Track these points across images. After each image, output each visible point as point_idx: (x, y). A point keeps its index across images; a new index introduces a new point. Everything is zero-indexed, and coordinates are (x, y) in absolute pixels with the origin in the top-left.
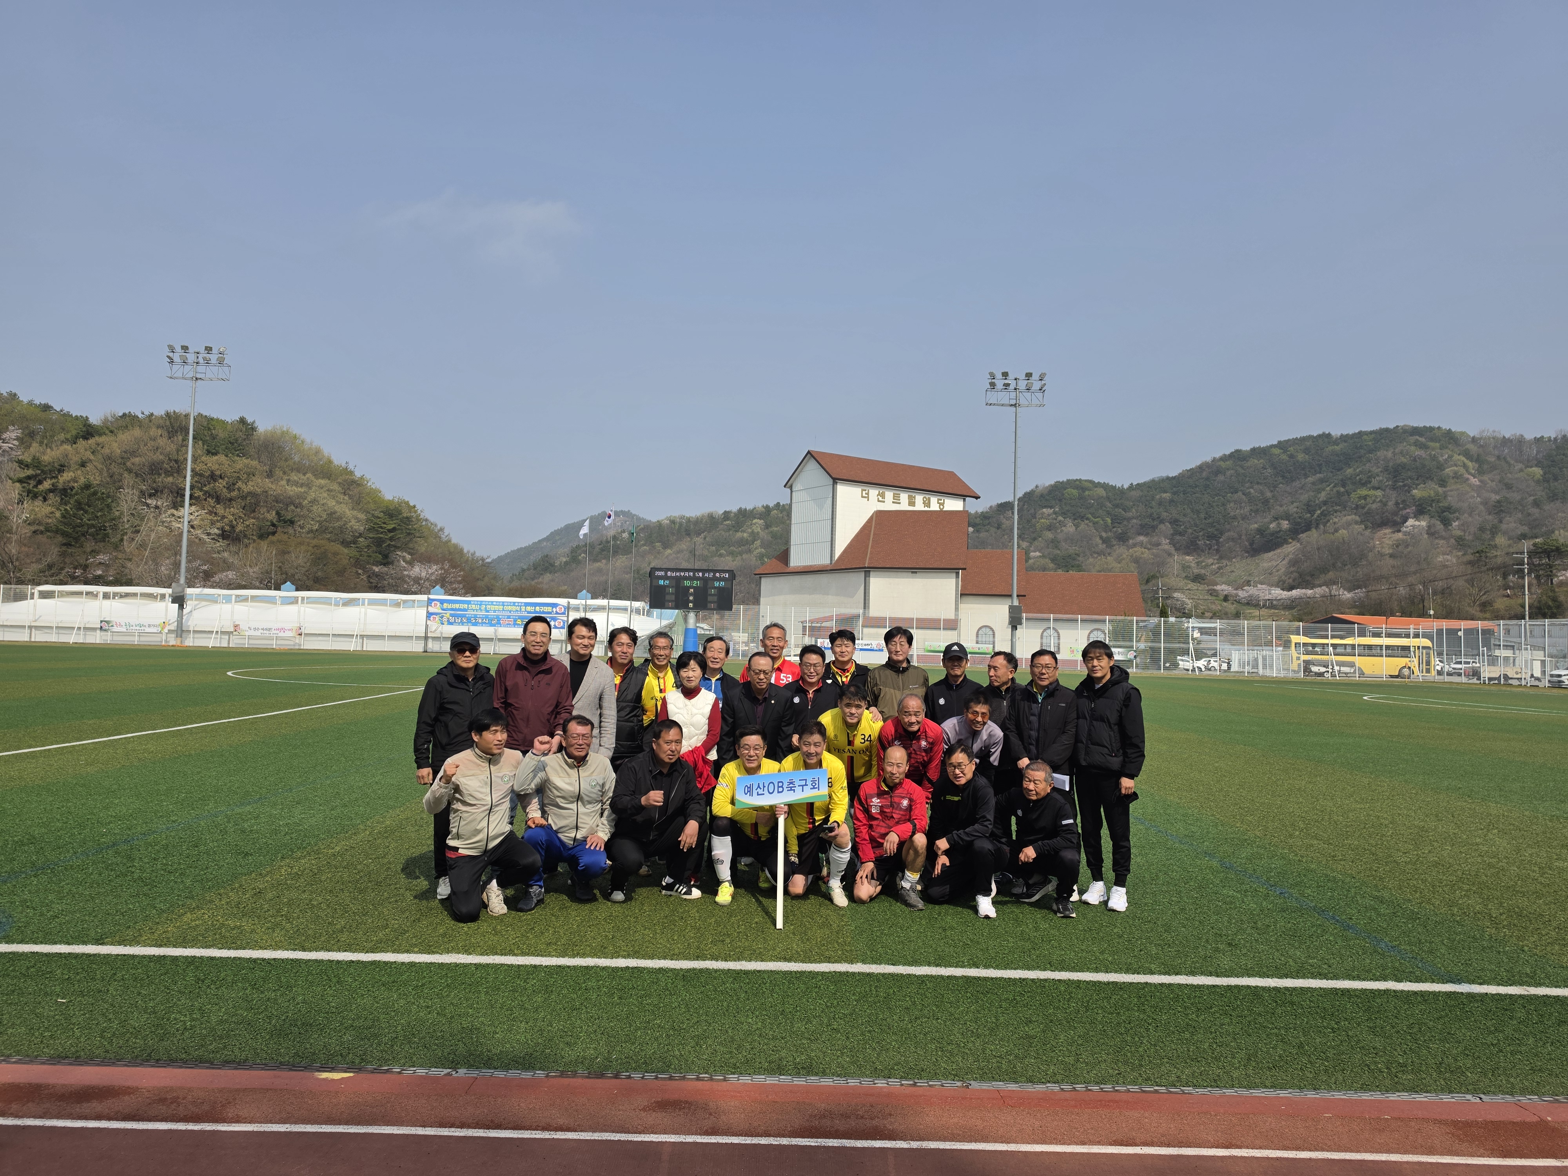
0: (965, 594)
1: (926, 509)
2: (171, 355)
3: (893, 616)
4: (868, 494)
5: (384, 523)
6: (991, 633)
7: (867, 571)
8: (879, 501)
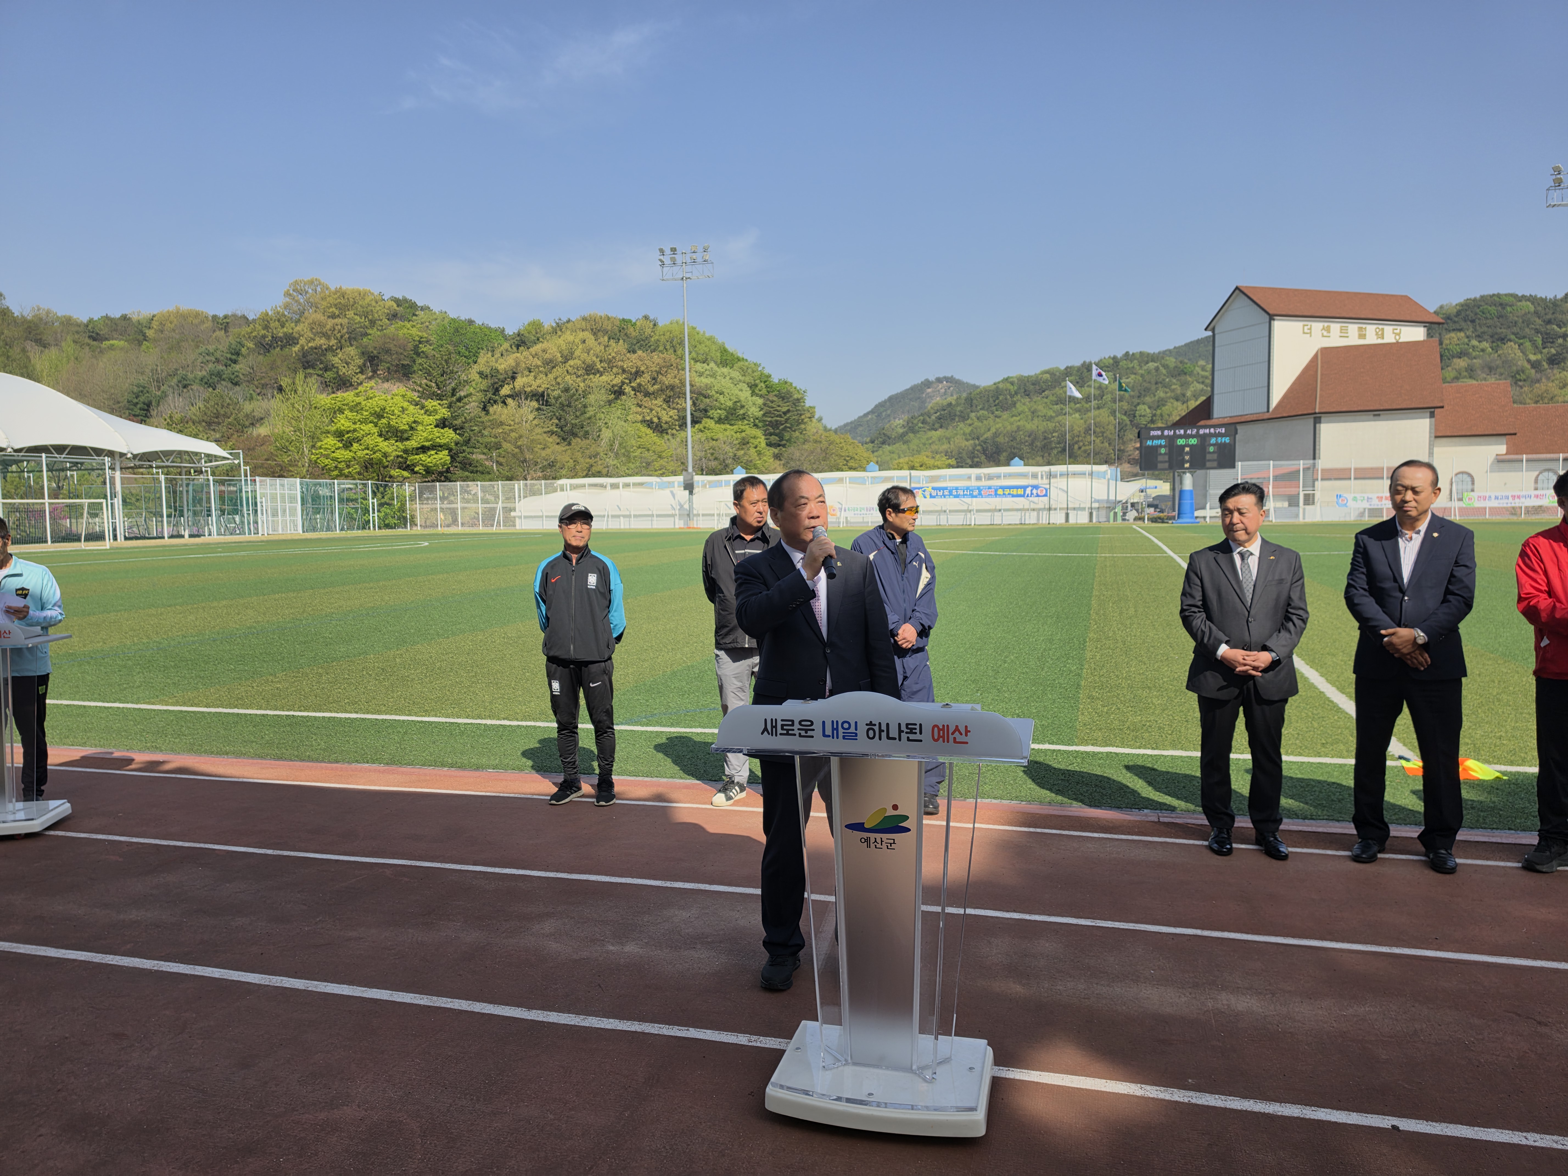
0: (1439, 435)
1: (1380, 341)
2: (662, 257)
4: (1310, 329)
6: (1469, 479)
7: (1316, 417)
8: (1323, 336)
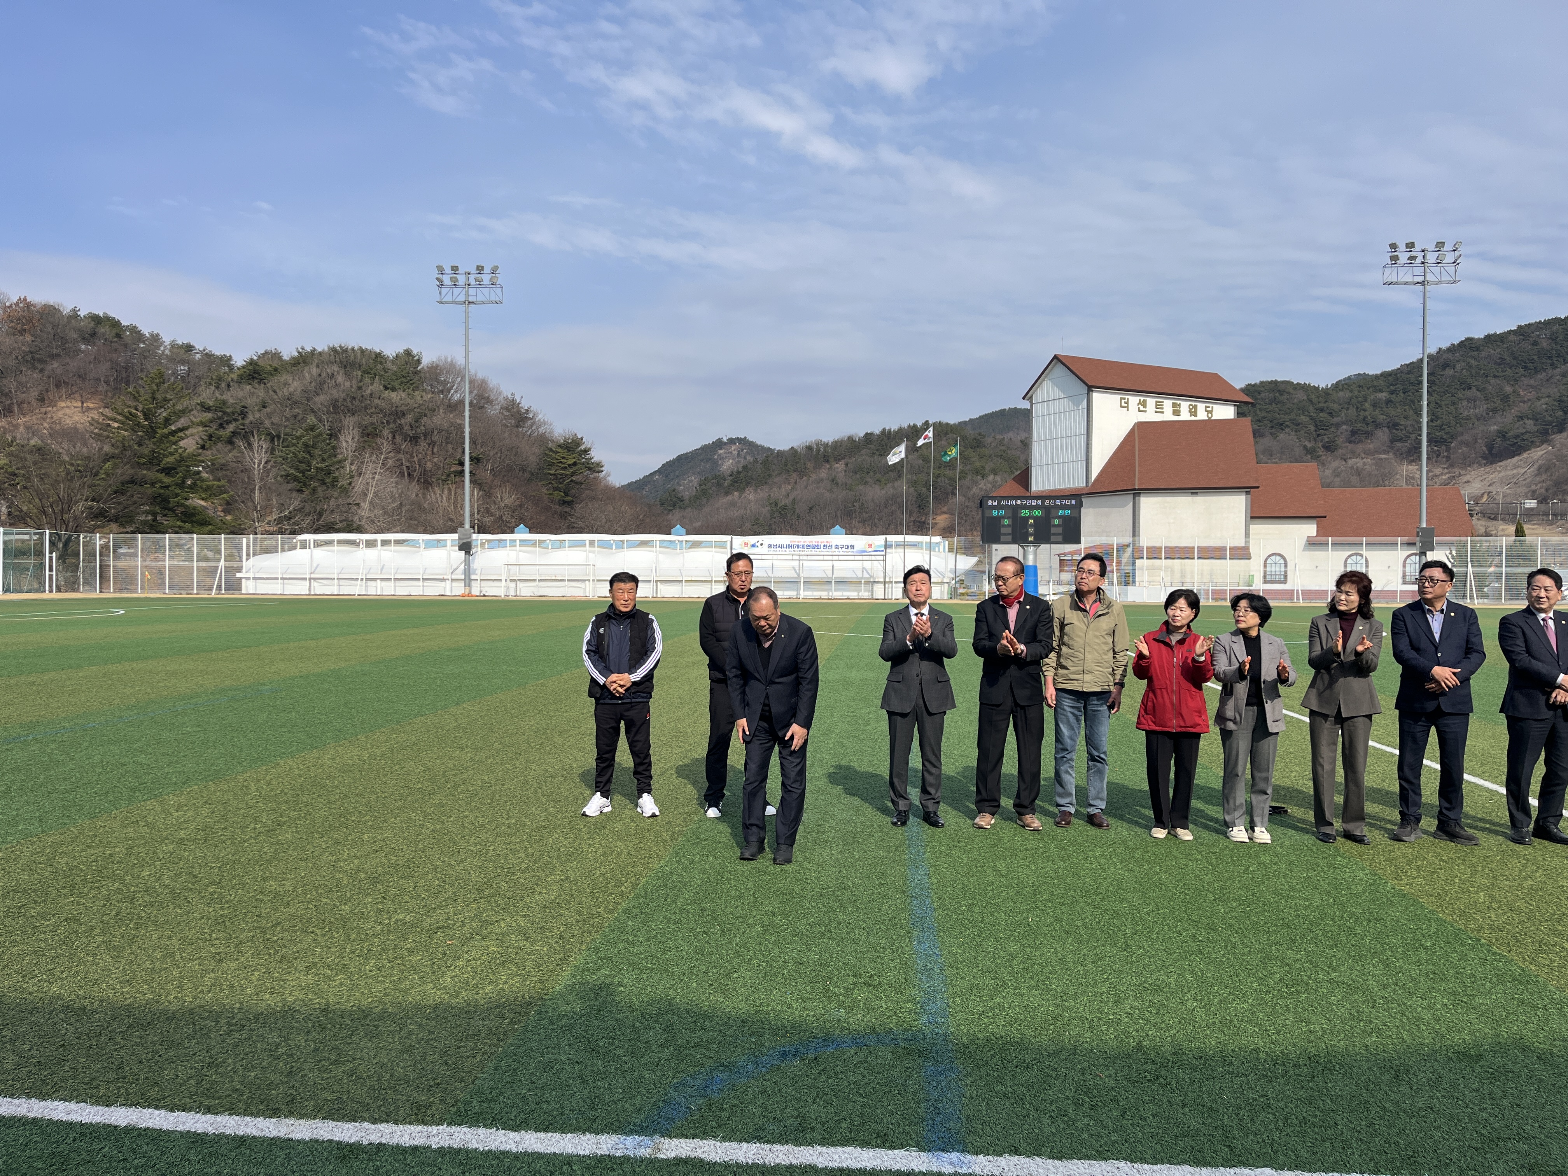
1: (1193, 418)
2: (440, 277)
3: (1169, 545)
4: (1127, 403)
5: (564, 458)
6: (1282, 561)
7: (1137, 493)
8: (1140, 411)
